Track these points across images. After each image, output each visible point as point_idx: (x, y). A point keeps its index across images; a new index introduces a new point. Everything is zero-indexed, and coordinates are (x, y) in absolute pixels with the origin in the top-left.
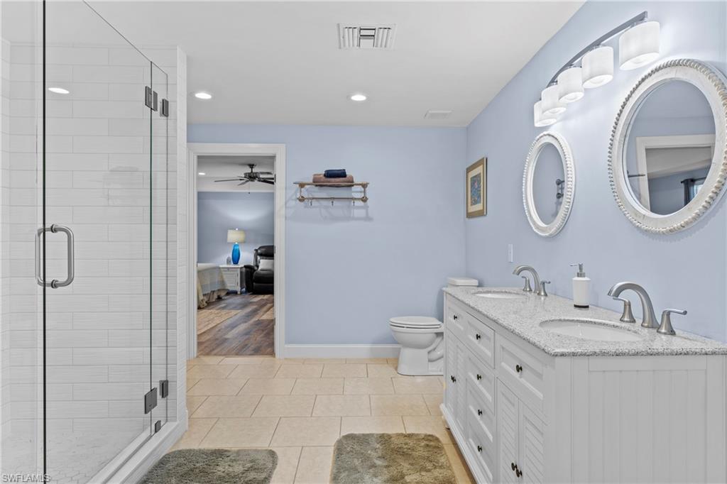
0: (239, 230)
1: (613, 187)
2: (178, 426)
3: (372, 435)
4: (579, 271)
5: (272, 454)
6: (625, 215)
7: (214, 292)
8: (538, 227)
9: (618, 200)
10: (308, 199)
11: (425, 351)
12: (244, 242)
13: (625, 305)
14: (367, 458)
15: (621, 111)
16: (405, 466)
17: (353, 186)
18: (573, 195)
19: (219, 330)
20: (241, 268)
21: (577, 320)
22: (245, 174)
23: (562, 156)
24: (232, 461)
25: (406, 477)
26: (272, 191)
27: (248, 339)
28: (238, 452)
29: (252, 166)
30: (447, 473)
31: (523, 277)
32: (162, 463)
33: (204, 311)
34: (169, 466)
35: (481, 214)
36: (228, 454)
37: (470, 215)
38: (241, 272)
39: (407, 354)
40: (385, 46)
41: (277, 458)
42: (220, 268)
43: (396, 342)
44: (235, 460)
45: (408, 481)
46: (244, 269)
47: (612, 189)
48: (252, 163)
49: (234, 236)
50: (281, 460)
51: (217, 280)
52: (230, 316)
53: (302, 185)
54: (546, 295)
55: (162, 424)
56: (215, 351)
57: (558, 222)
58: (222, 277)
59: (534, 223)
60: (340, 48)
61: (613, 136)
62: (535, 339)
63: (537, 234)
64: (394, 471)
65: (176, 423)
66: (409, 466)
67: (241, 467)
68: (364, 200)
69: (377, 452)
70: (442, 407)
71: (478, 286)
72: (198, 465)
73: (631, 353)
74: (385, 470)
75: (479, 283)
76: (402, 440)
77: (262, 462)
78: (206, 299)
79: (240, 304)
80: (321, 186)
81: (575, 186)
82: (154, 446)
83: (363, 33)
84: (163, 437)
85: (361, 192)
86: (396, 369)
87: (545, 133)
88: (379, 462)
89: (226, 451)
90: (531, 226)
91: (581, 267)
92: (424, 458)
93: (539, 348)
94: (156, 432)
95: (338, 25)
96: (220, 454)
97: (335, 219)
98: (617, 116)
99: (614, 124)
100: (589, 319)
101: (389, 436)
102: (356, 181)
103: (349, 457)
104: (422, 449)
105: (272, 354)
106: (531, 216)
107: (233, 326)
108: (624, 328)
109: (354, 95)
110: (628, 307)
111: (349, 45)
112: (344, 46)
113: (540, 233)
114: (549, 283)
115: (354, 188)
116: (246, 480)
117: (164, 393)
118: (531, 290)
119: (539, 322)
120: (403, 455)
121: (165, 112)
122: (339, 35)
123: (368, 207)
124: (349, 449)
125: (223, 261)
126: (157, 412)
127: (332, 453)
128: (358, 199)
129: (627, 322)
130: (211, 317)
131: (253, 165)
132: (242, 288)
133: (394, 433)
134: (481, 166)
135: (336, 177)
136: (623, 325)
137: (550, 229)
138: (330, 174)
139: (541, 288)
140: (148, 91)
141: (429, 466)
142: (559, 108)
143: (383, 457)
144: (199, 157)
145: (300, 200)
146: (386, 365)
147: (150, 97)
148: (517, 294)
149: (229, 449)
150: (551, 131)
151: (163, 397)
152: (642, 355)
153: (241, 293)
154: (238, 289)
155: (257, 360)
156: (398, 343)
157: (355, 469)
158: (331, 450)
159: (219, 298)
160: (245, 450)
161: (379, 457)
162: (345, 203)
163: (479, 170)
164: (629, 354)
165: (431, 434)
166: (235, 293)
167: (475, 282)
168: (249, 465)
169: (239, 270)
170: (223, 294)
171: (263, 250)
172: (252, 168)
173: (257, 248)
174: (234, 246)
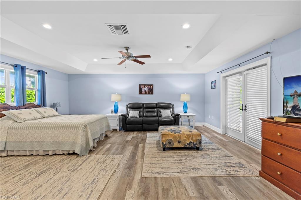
0: (118, 94)
20: (119, 116)
46: (121, 117)
48: (127, 46)
49: (115, 98)
51: (105, 126)
58: (108, 123)
125: (108, 112)
131: (128, 48)
132: (120, 128)
154: (118, 128)
159: (107, 136)
169: (118, 117)
171: (131, 105)
172: (127, 50)
173: (128, 104)
174: (115, 103)
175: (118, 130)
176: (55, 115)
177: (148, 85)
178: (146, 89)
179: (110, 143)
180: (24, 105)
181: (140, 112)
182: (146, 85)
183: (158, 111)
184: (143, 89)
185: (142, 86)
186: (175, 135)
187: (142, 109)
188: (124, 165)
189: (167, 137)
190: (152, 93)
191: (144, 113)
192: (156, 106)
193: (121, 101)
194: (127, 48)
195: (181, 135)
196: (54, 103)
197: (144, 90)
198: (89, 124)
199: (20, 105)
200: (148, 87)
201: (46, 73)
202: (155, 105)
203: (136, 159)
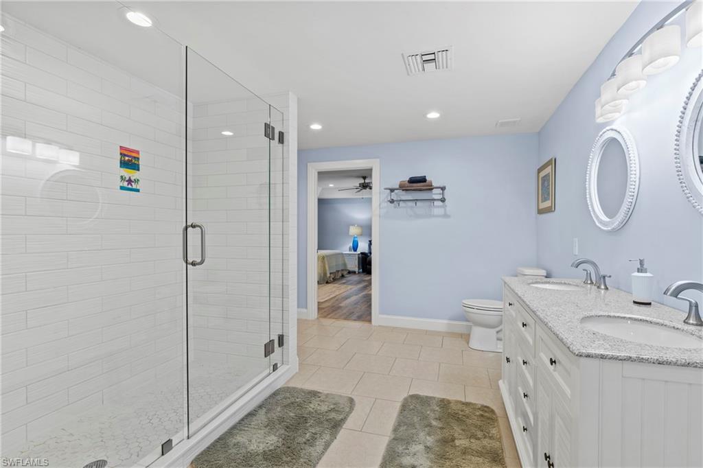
0: (358, 226)
1: (681, 177)
2: (289, 368)
3: (434, 398)
4: (639, 266)
5: (351, 401)
6: (694, 207)
7: (338, 271)
8: (601, 222)
9: (687, 191)
10: (397, 201)
11: (493, 331)
12: (361, 235)
13: (691, 306)
14: (425, 418)
15: (691, 94)
16: (457, 430)
17: (432, 189)
18: (636, 189)
19: (337, 300)
20: (359, 254)
21: (630, 318)
22: (360, 184)
23: (625, 150)
24: (321, 401)
25: (456, 441)
26: (370, 196)
27: (356, 308)
28: (327, 395)
29: (364, 178)
30: (496, 444)
31: (584, 270)
32: (275, 394)
33: (330, 285)
34: (279, 397)
35: (549, 210)
36: (320, 395)
37: (540, 212)
38: (359, 258)
39: (477, 332)
40: (447, 67)
41: (354, 405)
42: (342, 254)
43: (467, 321)
44: (323, 401)
45: (457, 445)
46: (361, 255)
47: (680, 179)
48: (364, 175)
49: (354, 231)
50: (357, 408)
51: (340, 263)
52: (346, 290)
53: (392, 190)
54: (607, 288)
55: (278, 366)
56: (329, 316)
57: (621, 216)
58: (344, 260)
59: (597, 217)
60: (408, 74)
61: (681, 122)
62: (564, 335)
63: (600, 228)
64: (447, 433)
65: (288, 367)
66: (461, 432)
67: (326, 407)
68: (443, 200)
69: (435, 414)
70: (501, 382)
71: (546, 277)
72: (297, 400)
73: (679, 362)
74: (439, 432)
75: (547, 273)
76: (460, 406)
77: (342, 406)
78: (332, 276)
79: (355, 281)
80: (407, 190)
81: (640, 179)
82: (271, 381)
83: (425, 58)
84: (278, 375)
85: (440, 194)
86: (468, 343)
87: (608, 128)
88: (434, 423)
89: (319, 392)
90: (594, 221)
91: (641, 262)
92: (476, 427)
93: (565, 345)
94: (274, 371)
95: (402, 54)
96: (314, 394)
97: (418, 216)
98: (685, 99)
99: (682, 109)
100: (644, 318)
101: (449, 402)
102: (434, 184)
103: (410, 414)
104: (476, 418)
105: (370, 321)
106: (594, 211)
107: (347, 298)
108: (687, 331)
109: (429, 113)
110: (694, 308)
111: (415, 71)
112: (411, 72)
113: (602, 228)
114: (610, 276)
115: (435, 191)
116: (328, 418)
117: (281, 343)
118: (592, 283)
119: (582, 316)
120: (458, 421)
121: (281, 140)
122: (405, 63)
123: (446, 206)
124: (411, 407)
125: (346, 249)
126: (276, 356)
127: (398, 407)
128: (438, 200)
129: (693, 324)
130: (334, 289)
131: (366, 177)
132: (359, 269)
133: (455, 399)
134: (550, 167)
135: (418, 183)
136: (686, 327)
137: (613, 224)
138: (413, 181)
139: (601, 281)
140: (267, 126)
141: (479, 434)
142: (620, 101)
143: (439, 419)
144: (319, 173)
145: (391, 202)
146: (460, 339)
147: (269, 131)
148: (577, 286)
149: (321, 391)
150: (613, 127)
151: (279, 346)
152: (696, 367)
153: (359, 273)
154: (356, 270)
155: (358, 324)
156: (469, 321)
157: (413, 425)
158: (398, 406)
159: (343, 276)
160: (332, 394)
161: (436, 419)
162: (427, 203)
163: (548, 170)
164: (676, 364)
165: (488, 405)
166: (354, 273)
167: (544, 273)
168: (332, 407)
170: (345, 273)
174: (354, 238)
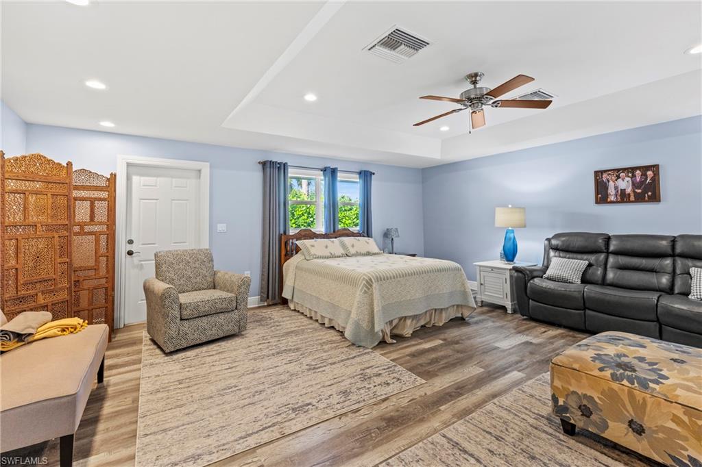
0: (514, 207)
12: (523, 226)
38: (511, 278)
48: (473, 71)
49: (505, 217)
132: (513, 304)
153: (513, 312)
166: (504, 310)
169: (511, 272)
171: (563, 240)
172: (474, 83)
173: (550, 237)
174: (507, 233)
175: (509, 311)
176: (370, 251)
177: (632, 170)
178: (625, 184)
179: (444, 340)
180: (334, 233)
181: (590, 265)
182: (624, 170)
183: (678, 271)
184: (611, 184)
185: (605, 175)
186: (615, 386)
187: (602, 256)
188: (392, 407)
189: (573, 381)
190: (655, 198)
191: (609, 269)
192: (669, 251)
193: (525, 227)
194: (474, 78)
195: (650, 400)
196: (388, 229)
197: (616, 188)
198: (379, 279)
199: (328, 233)
200: (634, 176)
201: (374, 174)
202: (664, 243)
203: (440, 410)
